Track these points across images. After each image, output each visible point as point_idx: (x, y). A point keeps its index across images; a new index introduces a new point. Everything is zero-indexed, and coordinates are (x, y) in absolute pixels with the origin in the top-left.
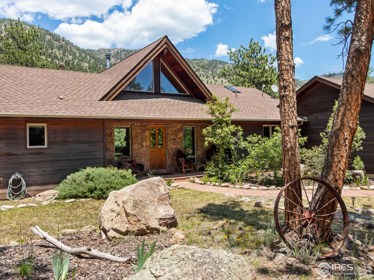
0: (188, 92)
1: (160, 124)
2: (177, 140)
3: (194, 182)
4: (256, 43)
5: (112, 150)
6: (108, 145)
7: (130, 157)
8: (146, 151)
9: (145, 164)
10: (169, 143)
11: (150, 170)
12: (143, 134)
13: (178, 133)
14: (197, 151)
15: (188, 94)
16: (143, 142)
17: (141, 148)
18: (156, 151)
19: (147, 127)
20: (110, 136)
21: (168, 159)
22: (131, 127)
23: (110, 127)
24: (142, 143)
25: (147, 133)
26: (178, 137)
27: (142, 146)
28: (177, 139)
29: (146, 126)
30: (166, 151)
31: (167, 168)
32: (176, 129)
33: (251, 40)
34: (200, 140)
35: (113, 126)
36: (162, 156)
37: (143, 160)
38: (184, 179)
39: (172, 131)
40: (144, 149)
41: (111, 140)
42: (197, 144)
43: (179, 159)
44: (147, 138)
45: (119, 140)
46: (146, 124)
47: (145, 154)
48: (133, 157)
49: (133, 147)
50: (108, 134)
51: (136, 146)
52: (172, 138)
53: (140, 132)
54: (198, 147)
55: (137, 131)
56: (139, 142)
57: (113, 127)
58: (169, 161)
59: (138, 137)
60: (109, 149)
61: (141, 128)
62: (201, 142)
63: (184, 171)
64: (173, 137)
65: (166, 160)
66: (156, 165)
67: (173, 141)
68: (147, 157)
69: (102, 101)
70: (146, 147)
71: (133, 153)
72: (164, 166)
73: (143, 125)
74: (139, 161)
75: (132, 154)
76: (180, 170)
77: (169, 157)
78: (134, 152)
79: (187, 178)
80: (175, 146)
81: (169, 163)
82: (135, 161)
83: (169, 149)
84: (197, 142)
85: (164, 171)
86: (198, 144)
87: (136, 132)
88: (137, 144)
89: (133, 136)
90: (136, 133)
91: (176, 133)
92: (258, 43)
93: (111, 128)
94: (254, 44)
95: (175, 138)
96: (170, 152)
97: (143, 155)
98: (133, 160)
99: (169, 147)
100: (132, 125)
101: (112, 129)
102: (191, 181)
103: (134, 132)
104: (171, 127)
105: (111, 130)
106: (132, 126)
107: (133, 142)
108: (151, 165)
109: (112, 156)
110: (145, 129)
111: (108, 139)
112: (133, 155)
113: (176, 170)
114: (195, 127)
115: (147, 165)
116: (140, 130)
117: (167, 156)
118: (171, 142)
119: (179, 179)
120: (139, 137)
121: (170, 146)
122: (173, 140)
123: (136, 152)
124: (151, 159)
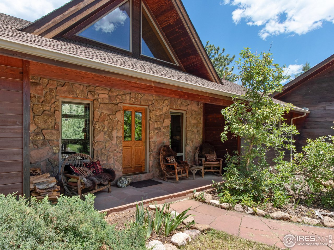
0: (178, 62)
1: (139, 103)
2: (162, 130)
3: (204, 202)
4: (212, 45)
5: (56, 143)
6: (46, 134)
7: (90, 156)
8: (117, 145)
9: (116, 167)
10: (152, 134)
11: (123, 178)
12: (114, 117)
13: (164, 120)
14: (186, 146)
15: (177, 64)
16: (112, 130)
17: (109, 141)
18: (131, 146)
19: (120, 107)
20: (51, 116)
21: (150, 159)
22: (93, 103)
23: (51, 99)
24: (111, 132)
25: (119, 116)
26: (164, 126)
27: (111, 137)
28: (162, 128)
29: (117, 104)
30: (146, 146)
31: (148, 171)
32: (161, 113)
33: (207, 43)
34: (191, 131)
35: (58, 97)
36: (139, 154)
37: (111, 161)
38: (185, 195)
39: (156, 116)
40: (114, 142)
41: (53, 123)
42: (186, 136)
43: (168, 159)
44: (119, 124)
45: (79, 134)
46: (118, 102)
47: (115, 150)
48: (95, 156)
49: (96, 138)
50: (47, 112)
51: (100, 137)
52: (156, 127)
53: (108, 113)
54: (188, 141)
55: (103, 111)
56: (106, 130)
57: (57, 100)
58: (150, 161)
59: (104, 121)
60: (49, 141)
61: (110, 106)
62: (192, 134)
63: (177, 179)
64: (157, 125)
65: (145, 160)
66: (131, 167)
67: (156, 131)
68: (119, 156)
69: (30, 32)
70: (117, 140)
71: (96, 149)
72: (143, 168)
73: (114, 102)
74: (105, 162)
75: (94, 150)
76: (169, 176)
77: (150, 155)
78: (97, 146)
79: (188, 193)
80: (160, 139)
81: (151, 165)
82: (99, 164)
83: (151, 143)
84: (186, 134)
85: (143, 177)
86: (188, 137)
87: (101, 113)
88: (102, 133)
89: (95, 120)
90: (101, 115)
91: (162, 120)
92: (213, 45)
93: (53, 101)
94: (210, 46)
95: (160, 126)
96: (152, 147)
97: (112, 151)
98: (95, 161)
99: (151, 140)
100: (94, 100)
101: (57, 103)
102: (196, 198)
103: (97, 113)
104: (155, 110)
105: (53, 106)
106: (95, 102)
107: (96, 130)
108: (123, 168)
109: (54, 154)
110: (117, 110)
111: (48, 121)
112: (95, 152)
113: (162, 175)
114: (184, 112)
115: (118, 169)
116: (109, 109)
117: (149, 153)
118: (154, 132)
119: (177, 196)
120: (106, 123)
121: (152, 138)
122: (156, 129)
123: (101, 147)
124: (124, 158)
